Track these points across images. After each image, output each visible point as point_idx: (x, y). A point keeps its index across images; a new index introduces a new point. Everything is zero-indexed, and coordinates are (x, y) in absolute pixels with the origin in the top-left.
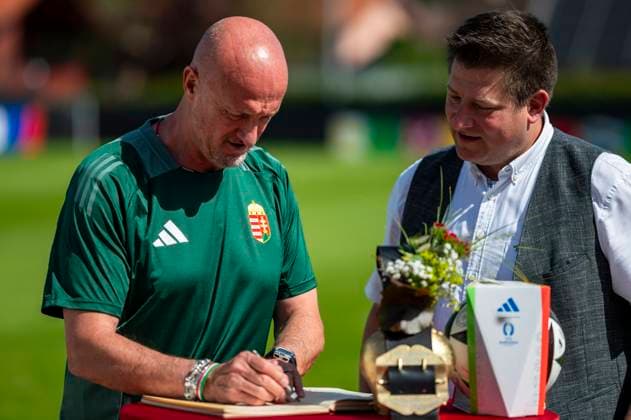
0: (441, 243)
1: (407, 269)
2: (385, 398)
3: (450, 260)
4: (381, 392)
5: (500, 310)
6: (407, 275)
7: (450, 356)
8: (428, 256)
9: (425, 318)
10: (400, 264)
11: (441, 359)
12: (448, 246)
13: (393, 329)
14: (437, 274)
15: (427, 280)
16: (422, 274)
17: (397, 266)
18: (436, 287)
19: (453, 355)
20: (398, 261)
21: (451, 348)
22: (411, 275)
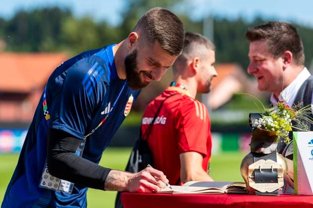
0: (282, 110)
1: (265, 122)
2: (253, 184)
3: (286, 119)
4: (251, 182)
5: (310, 143)
6: (265, 125)
7: (285, 166)
8: (275, 117)
9: (274, 146)
10: (261, 120)
11: (281, 166)
12: (285, 111)
13: (257, 152)
14: (279, 125)
15: (275, 127)
16: (272, 125)
17: (259, 121)
18: (279, 132)
19: (286, 165)
20: (260, 119)
21: (286, 162)
22: (267, 125)
